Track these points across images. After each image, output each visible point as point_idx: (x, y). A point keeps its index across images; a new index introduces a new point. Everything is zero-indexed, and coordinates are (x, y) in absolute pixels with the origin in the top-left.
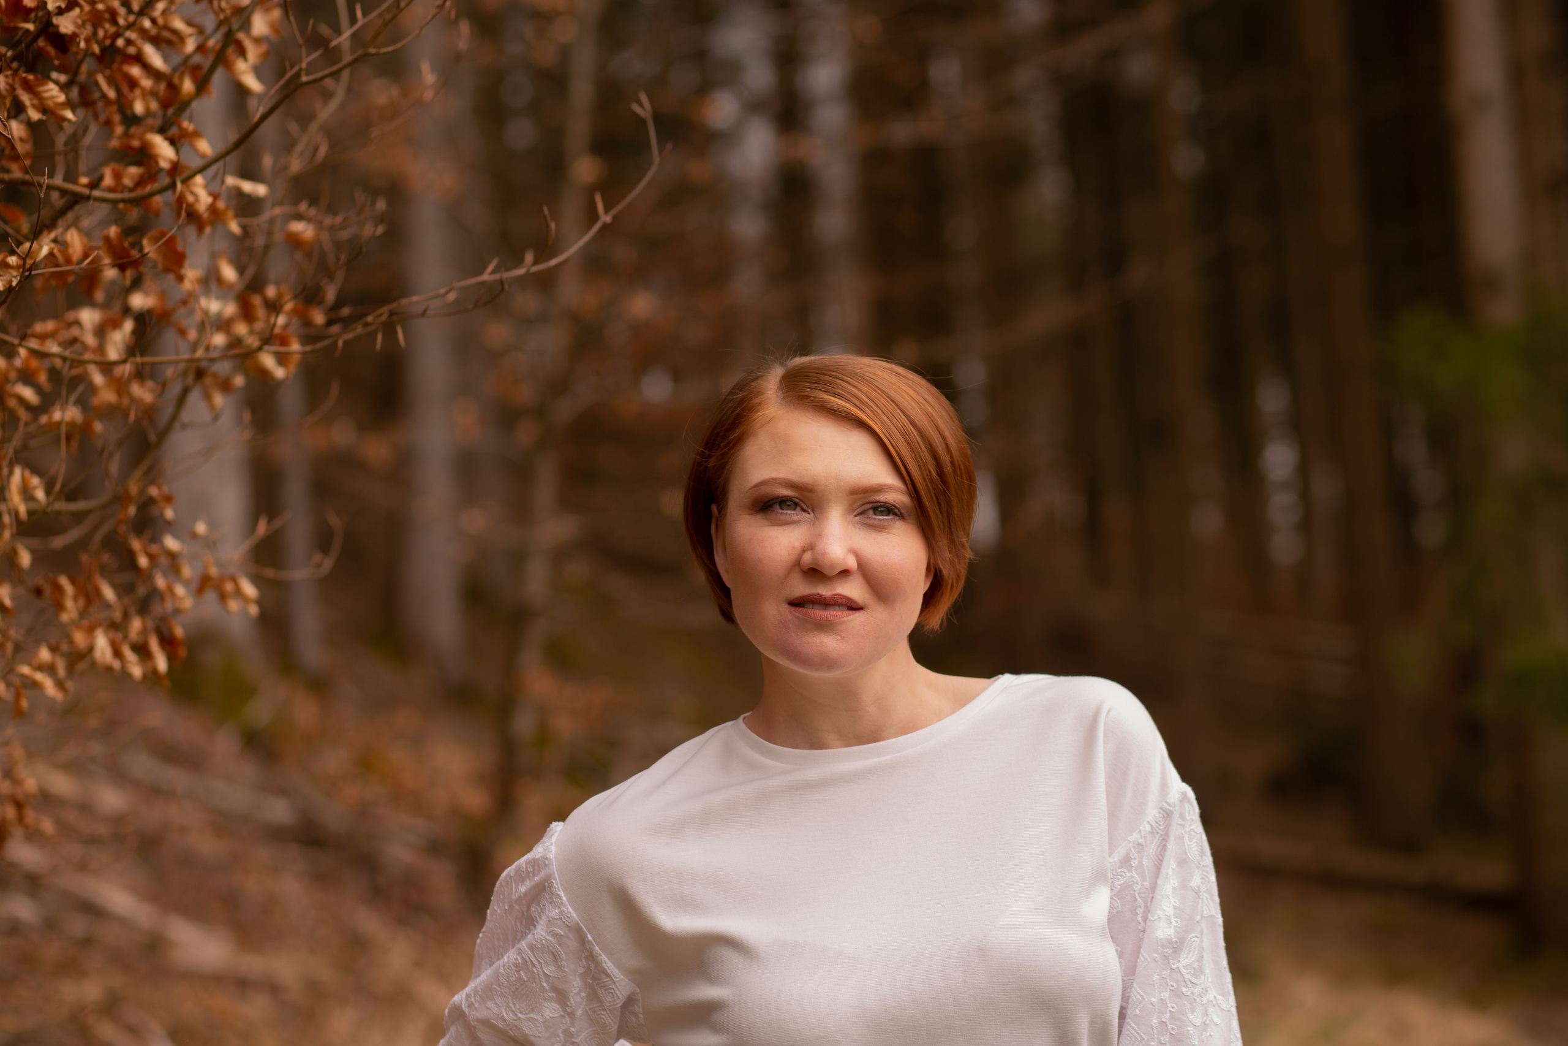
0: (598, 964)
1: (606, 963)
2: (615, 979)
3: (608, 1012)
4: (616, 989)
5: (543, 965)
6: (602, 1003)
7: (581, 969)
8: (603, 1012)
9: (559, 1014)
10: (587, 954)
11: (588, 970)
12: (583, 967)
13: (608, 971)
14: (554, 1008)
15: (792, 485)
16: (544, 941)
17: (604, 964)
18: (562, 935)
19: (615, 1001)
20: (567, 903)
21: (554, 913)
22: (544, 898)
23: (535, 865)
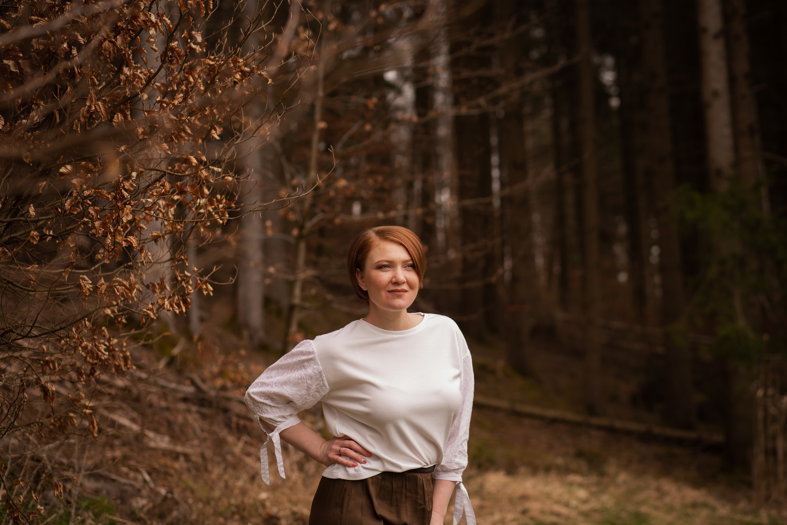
3: (321, 395)
5: (307, 380)
6: (320, 392)
8: (319, 395)
9: (306, 393)
10: (321, 379)
12: (318, 383)
14: (305, 391)
15: (388, 261)
16: (310, 374)
18: (316, 373)
19: (324, 393)
20: (320, 365)
21: (316, 367)
22: (312, 362)
23: (309, 353)
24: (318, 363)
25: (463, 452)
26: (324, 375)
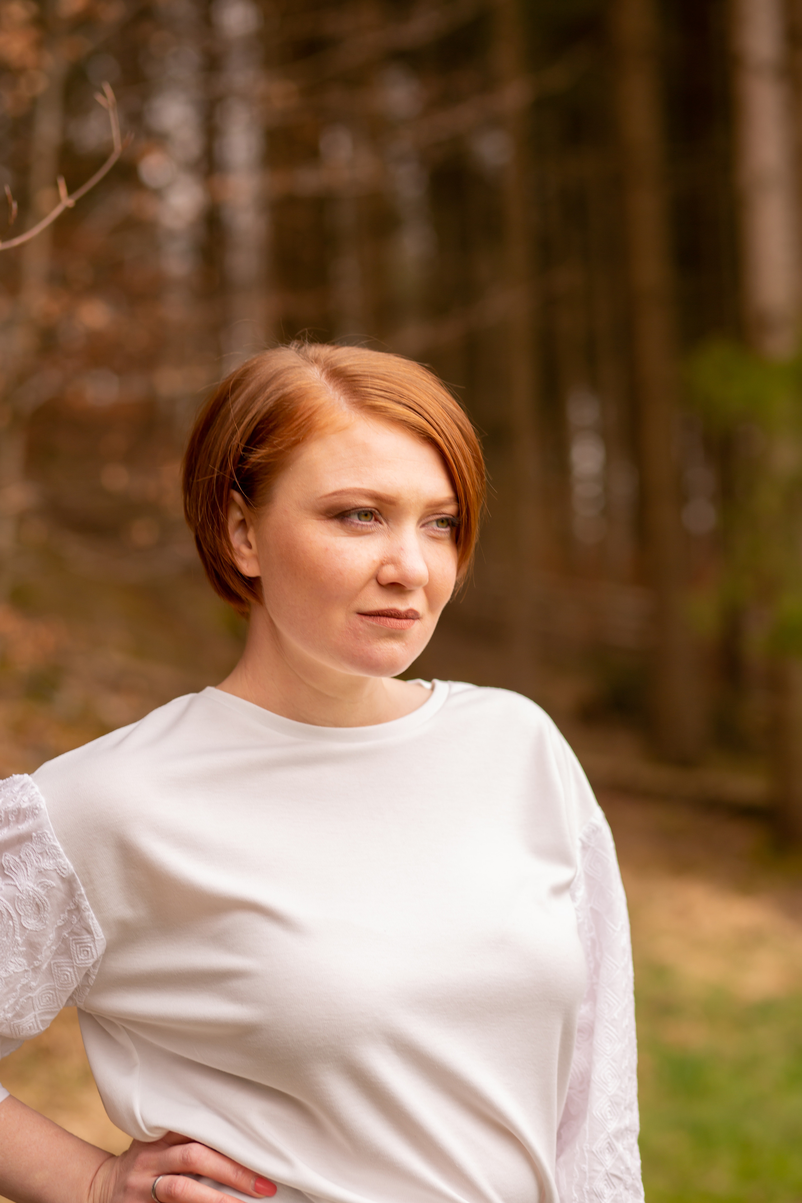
0: (82, 919)
1: (92, 918)
2: (96, 938)
3: (75, 969)
4: (93, 948)
5: (22, 918)
6: (72, 959)
7: (60, 922)
8: (69, 969)
9: (23, 969)
10: (73, 907)
11: (68, 923)
12: (63, 920)
13: (92, 928)
14: (20, 963)
15: (375, 497)
16: (31, 893)
17: (90, 921)
18: (54, 887)
19: (88, 959)
20: (64, 855)
21: (47, 864)
22: (28, 848)
23: (20, 814)
24: (55, 847)
25: (625, 1177)
26: (83, 891)
